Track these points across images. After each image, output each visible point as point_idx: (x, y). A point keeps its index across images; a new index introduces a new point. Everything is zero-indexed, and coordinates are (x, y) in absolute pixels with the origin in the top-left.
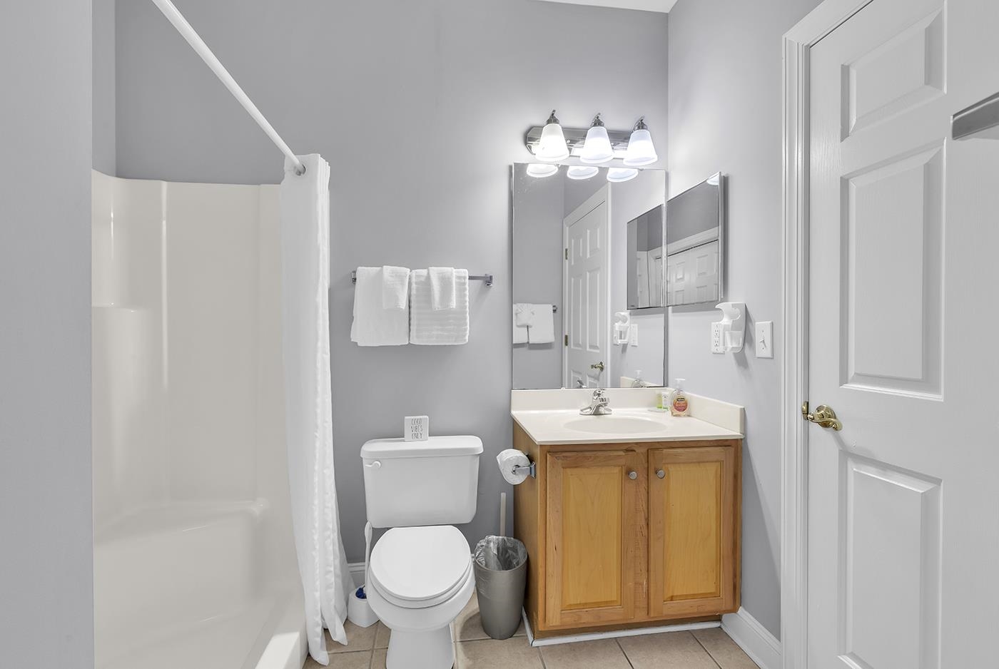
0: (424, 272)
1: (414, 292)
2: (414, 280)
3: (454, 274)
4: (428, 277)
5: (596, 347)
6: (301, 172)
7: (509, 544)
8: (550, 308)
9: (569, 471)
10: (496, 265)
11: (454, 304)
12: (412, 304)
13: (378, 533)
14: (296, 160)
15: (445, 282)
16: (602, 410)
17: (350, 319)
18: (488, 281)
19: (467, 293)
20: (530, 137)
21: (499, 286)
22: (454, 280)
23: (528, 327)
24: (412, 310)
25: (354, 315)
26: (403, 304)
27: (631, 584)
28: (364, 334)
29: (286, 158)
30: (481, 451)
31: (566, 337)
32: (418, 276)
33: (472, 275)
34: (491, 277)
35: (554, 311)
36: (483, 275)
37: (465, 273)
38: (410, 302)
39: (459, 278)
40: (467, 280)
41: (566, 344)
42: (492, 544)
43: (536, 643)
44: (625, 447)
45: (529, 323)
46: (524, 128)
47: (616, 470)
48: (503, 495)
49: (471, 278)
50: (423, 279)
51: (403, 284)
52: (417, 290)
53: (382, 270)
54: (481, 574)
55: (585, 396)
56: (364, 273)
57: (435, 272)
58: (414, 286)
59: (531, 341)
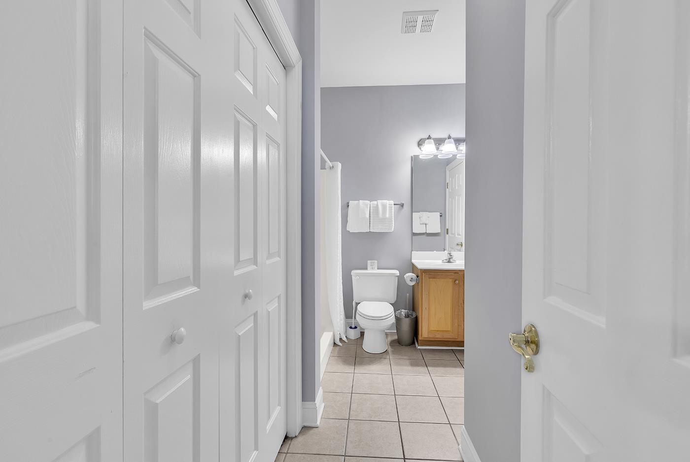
0: (375, 202)
1: (371, 211)
2: (371, 206)
3: (388, 203)
4: (377, 205)
5: (460, 235)
6: (332, 168)
7: (409, 313)
8: (438, 214)
9: (431, 279)
10: (405, 198)
11: (387, 216)
12: (371, 216)
13: (357, 304)
14: (331, 164)
15: (384, 206)
16: (451, 260)
17: (347, 222)
18: (402, 205)
19: (393, 211)
20: (420, 143)
21: (407, 207)
22: (388, 206)
23: (426, 224)
24: (371, 218)
25: (348, 220)
26: (368, 216)
27: (456, 324)
28: (352, 228)
29: (326, 164)
30: (399, 275)
31: (447, 229)
32: (373, 204)
33: (395, 203)
34: (403, 204)
35: (441, 216)
36: (400, 203)
37: (392, 202)
38: (370, 214)
39: (389, 204)
40: (393, 205)
41: (447, 234)
42: (403, 313)
43: (419, 347)
44: (454, 272)
45: (427, 222)
46: (418, 139)
47: (451, 280)
48: (408, 294)
49: (394, 204)
50: (375, 206)
51: (367, 208)
52: (373, 210)
53: (359, 203)
54: (398, 319)
55: (444, 255)
56: (352, 203)
57: (380, 202)
58: (371, 208)
59: (427, 232)
